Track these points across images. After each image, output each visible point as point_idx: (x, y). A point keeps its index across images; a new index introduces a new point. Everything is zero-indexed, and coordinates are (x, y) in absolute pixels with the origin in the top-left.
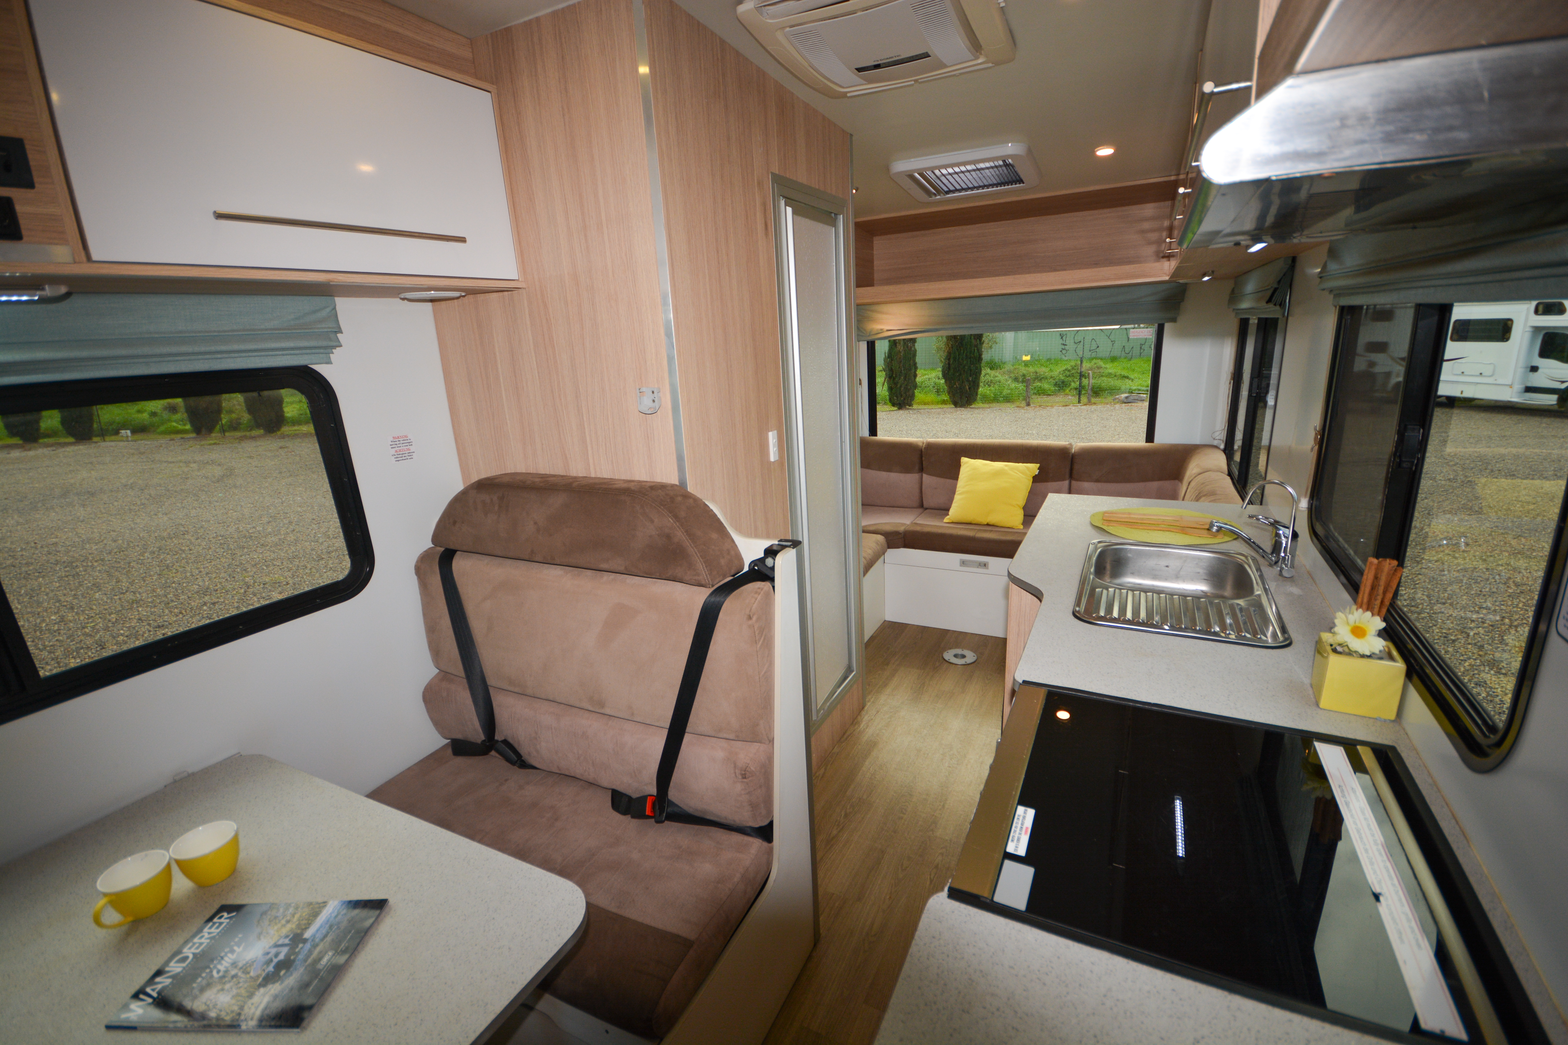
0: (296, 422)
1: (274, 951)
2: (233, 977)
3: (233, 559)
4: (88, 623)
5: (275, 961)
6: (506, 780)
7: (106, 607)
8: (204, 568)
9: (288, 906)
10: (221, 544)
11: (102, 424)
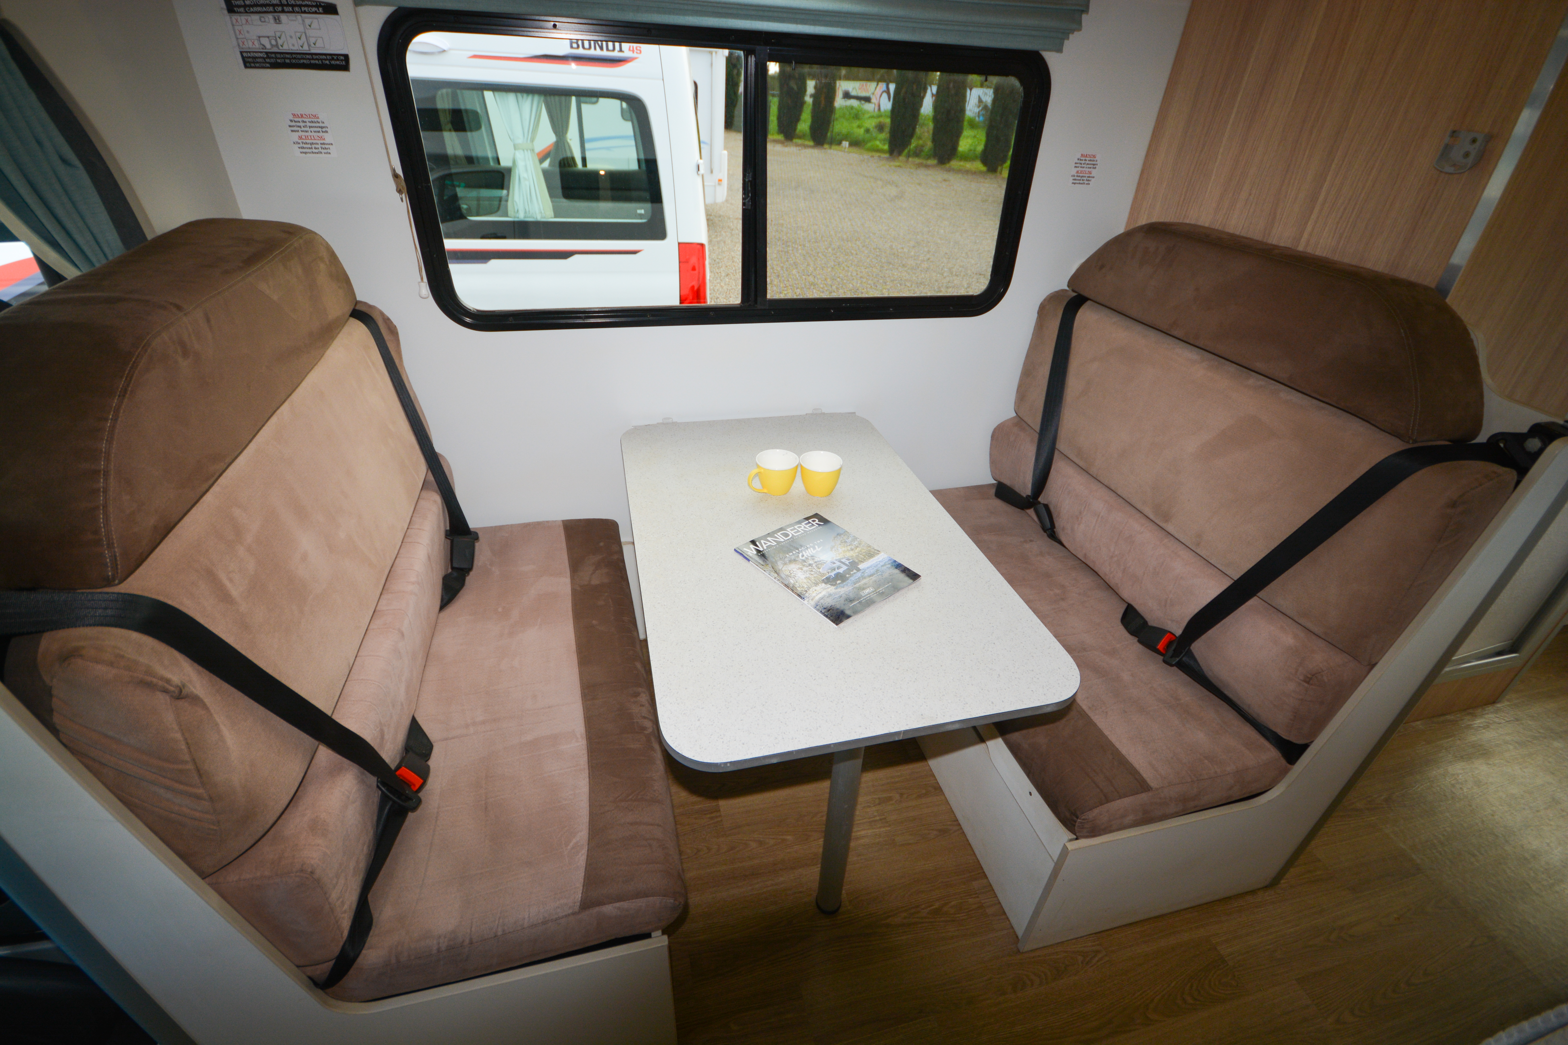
0: (965, 158)
1: (838, 564)
2: (810, 565)
3: (880, 271)
4: (783, 290)
5: (837, 571)
6: (1031, 541)
7: (797, 282)
8: (860, 272)
9: (855, 539)
10: (877, 256)
11: (834, 133)
